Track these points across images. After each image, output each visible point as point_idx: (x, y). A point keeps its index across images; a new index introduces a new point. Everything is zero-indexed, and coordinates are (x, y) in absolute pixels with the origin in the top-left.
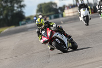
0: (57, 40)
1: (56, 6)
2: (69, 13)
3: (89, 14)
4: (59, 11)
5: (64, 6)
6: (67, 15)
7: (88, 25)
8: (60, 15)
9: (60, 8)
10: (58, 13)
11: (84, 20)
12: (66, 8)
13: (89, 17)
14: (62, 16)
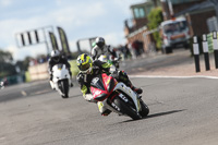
0: (121, 95)
1: (12, 59)
2: (38, 74)
3: (69, 77)
4: (18, 70)
5: (28, 59)
6: (34, 77)
7: (66, 96)
8: (19, 79)
9: (20, 63)
10: (15, 73)
11: (60, 88)
12: (31, 63)
13: (70, 82)
14: (24, 79)
